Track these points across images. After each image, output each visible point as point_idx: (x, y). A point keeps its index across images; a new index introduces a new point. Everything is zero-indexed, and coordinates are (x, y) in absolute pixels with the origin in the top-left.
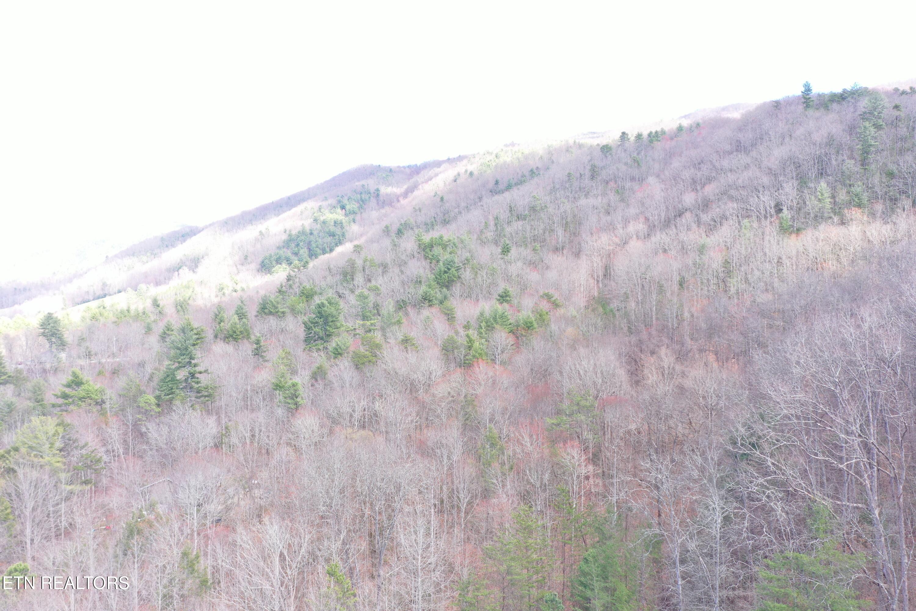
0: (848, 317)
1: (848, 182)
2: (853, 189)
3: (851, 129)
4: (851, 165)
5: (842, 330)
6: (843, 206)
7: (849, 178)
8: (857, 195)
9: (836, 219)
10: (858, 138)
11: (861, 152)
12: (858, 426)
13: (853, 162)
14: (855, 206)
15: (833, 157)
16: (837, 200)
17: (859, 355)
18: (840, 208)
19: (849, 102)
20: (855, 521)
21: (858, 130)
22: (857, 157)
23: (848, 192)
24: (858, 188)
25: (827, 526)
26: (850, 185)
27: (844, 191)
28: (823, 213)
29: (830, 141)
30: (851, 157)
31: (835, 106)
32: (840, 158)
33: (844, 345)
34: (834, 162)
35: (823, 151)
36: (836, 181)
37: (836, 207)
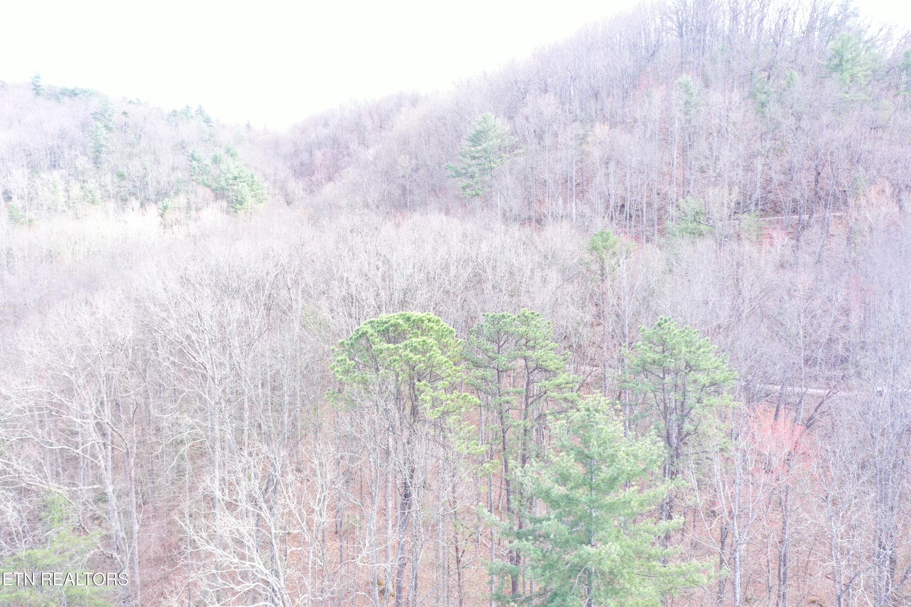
0: (83, 305)
1: (81, 178)
2: (86, 185)
3: (84, 126)
4: (83, 162)
5: (78, 318)
6: (77, 201)
7: (83, 173)
8: (90, 192)
9: (70, 212)
10: (90, 136)
11: (93, 150)
12: (94, 409)
13: (86, 158)
14: (88, 202)
15: (66, 151)
16: (71, 194)
17: (94, 342)
18: (74, 203)
19: (81, 99)
20: (90, 500)
21: (90, 128)
22: (89, 154)
23: (82, 188)
24: (92, 185)
25: (62, 514)
26: (84, 181)
27: (78, 186)
28: (56, 205)
29: (62, 135)
30: (85, 154)
31: (66, 99)
32: (73, 153)
33: (80, 333)
34: (66, 156)
35: (55, 143)
36: (70, 175)
37: (70, 201)
